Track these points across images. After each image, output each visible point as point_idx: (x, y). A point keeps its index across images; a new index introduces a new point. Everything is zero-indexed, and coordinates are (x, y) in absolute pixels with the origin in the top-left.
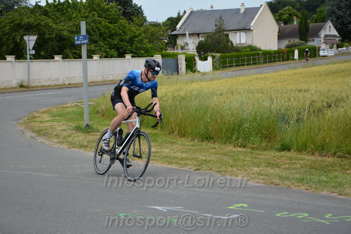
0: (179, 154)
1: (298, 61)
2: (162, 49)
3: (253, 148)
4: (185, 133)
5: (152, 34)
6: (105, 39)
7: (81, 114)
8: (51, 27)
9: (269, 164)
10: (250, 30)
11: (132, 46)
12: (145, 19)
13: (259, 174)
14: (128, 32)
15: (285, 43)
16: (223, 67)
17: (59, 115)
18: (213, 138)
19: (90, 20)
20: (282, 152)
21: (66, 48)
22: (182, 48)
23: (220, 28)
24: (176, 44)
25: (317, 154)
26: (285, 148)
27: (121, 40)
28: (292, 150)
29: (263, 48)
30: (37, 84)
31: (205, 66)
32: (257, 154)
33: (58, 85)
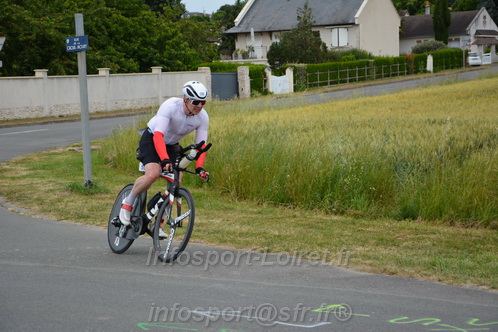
0: (238, 227)
1: (432, 74)
2: (211, 58)
3: (356, 216)
4: (248, 192)
5: (195, 33)
6: (117, 42)
7: (79, 166)
8: (27, 23)
9: (381, 242)
10: (353, 24)
11: (161, 53)
12: (182, 9)
13: (365, 257)
14: (156, 31)
15: (412, 45)
16: (310, 86)
17: (44, 167)
18: (292, 200)
19: (92, 11)
20: (403, 222)
21: (54, 58)
22: (245, 56)
23: (305, 22)
24: (234, 48)
25: (458, 223)
26: (409, 214)
27: (145, 44)
28: (420, 218)
29: (376, 54)
30: (7, 117)
31: (281, 84)
32: (363, 225)
33: (42, 118)
